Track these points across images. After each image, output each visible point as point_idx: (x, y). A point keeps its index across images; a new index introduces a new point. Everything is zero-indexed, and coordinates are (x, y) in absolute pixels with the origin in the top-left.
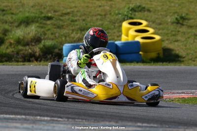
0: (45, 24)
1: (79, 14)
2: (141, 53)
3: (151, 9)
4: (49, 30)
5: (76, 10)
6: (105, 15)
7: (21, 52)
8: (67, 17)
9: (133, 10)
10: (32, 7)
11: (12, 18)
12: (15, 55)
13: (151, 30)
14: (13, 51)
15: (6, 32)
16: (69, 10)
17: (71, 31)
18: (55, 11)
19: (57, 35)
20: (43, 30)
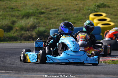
0: (40, 17)
1: (62, 10)
2: (101, 34)
3: (110, 6)
4: (42, 20)
5: (60, 7)
6: (79, 10)
7: (24, 35)
8: (54, 12)
9: (99, 6)
10: (32, 6)
11: (18, 13)
12: (20, 38)
13: (108, 19)
14: (18, 35)
15: (14, 22)
16: (56, 8)
17: (56, 21)
18: (47, 8)
19: (47, 23)
20: (38, 20)
